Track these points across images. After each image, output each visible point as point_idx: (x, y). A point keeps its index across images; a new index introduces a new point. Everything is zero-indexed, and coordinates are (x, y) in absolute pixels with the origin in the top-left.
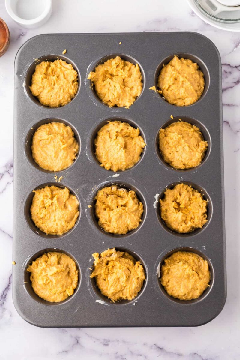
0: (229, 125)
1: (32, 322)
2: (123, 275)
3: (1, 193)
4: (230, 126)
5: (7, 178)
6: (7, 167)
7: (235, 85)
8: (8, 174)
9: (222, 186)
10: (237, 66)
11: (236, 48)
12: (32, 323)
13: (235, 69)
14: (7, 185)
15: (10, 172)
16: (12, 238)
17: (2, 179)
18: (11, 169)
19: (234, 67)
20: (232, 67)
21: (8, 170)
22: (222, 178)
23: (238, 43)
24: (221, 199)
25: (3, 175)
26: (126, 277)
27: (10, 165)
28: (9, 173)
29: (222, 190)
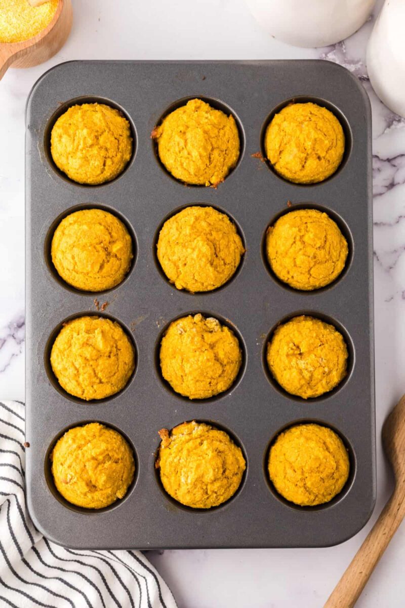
0: (377, 257)
1: (59, 540)
2: (208, 469)
3: (2, 371)
4: (379, 258)
5: (11, 346)
6: (10, 328)
7: (387, 190)
8: (13, 340)
9: (371, 319)
10: (390, 158)
11: (388, 129)
12: (58, 542)
13: (387, 163)
14: (11, 358)
15: (15, 336)
16: (24, 404)
17: (3, 348)
18: (17, 332)
19: (385, 161)
20: (382, 160)
21: (12, 334)
22: (371, 306)
23: (391, 120)
24: (368, 341)
25: (5, 341)
26: (214, 470)
27: (15, 325)
28: (15, 338)
29: (371, 325)
